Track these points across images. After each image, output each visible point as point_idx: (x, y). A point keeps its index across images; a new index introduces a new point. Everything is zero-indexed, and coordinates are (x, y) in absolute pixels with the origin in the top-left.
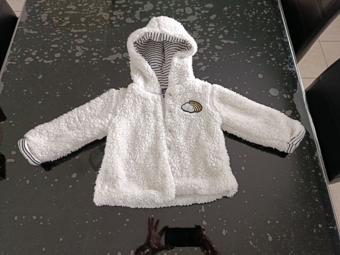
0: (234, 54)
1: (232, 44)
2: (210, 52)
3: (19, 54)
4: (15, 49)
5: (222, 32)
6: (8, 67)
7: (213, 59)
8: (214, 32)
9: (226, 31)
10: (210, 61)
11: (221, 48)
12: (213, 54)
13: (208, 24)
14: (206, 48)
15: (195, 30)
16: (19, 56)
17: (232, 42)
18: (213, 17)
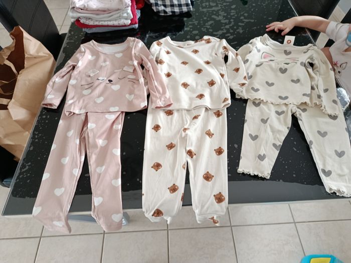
0: (255, 28)
1: (252, 22)
2: (235, 27)
3: (76, 36)
4: (72, 33)
5: (243, 15)
6: (68, 44)
7: (238, 32)
8: (236, 15)
9: (246, 14)
10: (236, 32)
11: (243, 24)
12: (238, 28)
13: (230, 10)
14: (231, 25)
15: (220, 15)
16: (76, 37)
17: (253, 21)
18: (233, 7)
